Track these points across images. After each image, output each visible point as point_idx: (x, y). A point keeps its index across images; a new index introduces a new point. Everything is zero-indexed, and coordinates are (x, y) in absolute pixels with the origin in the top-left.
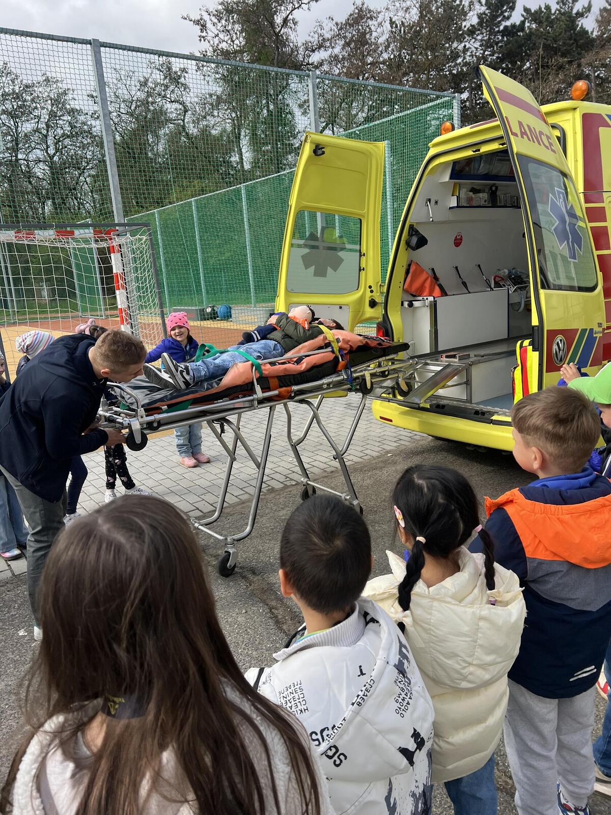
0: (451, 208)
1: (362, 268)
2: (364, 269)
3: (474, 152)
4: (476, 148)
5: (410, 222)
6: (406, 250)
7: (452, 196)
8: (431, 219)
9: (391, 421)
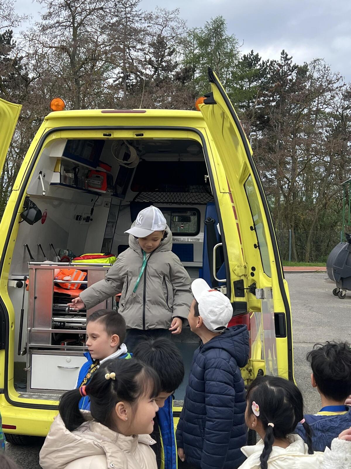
0: (52, 184)
3: (104, 135)
4: (107, 132)
5: (27, 194)
6: (19, 222)
7: (54, 172)
8: (44, 194)
9: (14, 427)
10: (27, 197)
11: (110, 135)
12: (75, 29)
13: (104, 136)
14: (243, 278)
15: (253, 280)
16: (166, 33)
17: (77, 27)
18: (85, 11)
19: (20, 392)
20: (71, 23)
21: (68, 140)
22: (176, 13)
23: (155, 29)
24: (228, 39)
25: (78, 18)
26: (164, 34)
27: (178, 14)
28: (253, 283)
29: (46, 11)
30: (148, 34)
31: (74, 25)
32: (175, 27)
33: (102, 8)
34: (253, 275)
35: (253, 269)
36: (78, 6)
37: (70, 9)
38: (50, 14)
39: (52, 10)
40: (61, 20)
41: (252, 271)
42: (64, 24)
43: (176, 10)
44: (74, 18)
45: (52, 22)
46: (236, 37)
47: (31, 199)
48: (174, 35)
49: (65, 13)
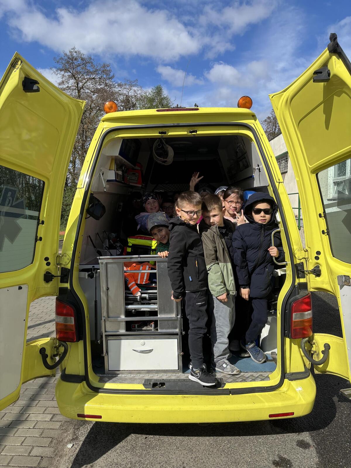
0: (108, 181)
1: (38, 238)
2: (41, 239)
4: (164, 130)
5: (91, 191)
6: (86, 218)
7: (109, 170)
8: (105, 190)
9: (100, 417)
10: (91, 194)
11: (165, 133)
12: (79, 91)
13: (159, 133)
14: (303, 261)
15: (317, 263)
16: (131, 94)
17: (80, 89)
18: (85, 79)
19: (99, 375)
20: (76, 87)
21: (123, 139)
22: (136, 82)
23: (125, 92)
24: (165, 98)
25: (80, 84)
26: (130, 94)
27: (137, 82)
28: (317, 266)
29: (60, 80)
30: (121, 95)
31: (78, 89)
32: (136, 90)
33: (94, 78)
34: (317, 258)
35: (318, 253)
36: (79, 77)
37: (75, 78)
38: (63, 82)
39: (64, 79)
40: (70, 85)
41: (317, 255)
42: (72, 88)
43: (136, 80)
44: (78, 85)
45: (65, 87)
46: (169, 97)
47: (95, 195)
48: (135, 94)
49: (72, 82)
